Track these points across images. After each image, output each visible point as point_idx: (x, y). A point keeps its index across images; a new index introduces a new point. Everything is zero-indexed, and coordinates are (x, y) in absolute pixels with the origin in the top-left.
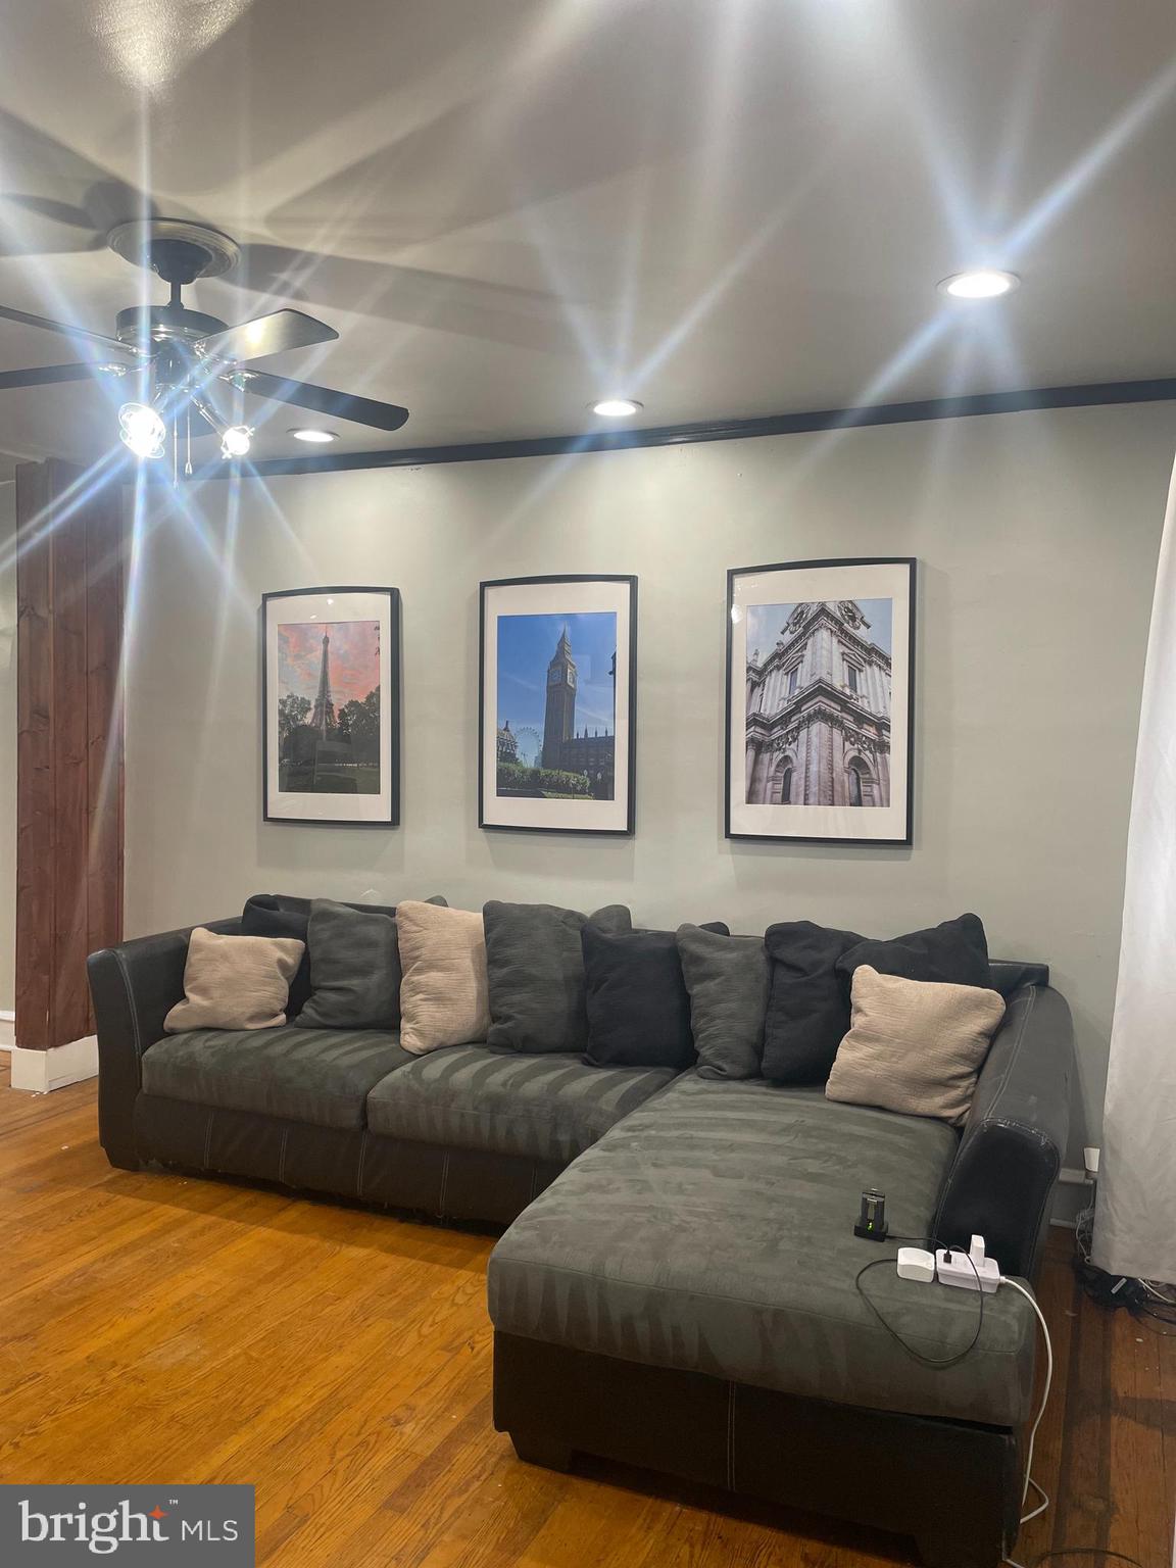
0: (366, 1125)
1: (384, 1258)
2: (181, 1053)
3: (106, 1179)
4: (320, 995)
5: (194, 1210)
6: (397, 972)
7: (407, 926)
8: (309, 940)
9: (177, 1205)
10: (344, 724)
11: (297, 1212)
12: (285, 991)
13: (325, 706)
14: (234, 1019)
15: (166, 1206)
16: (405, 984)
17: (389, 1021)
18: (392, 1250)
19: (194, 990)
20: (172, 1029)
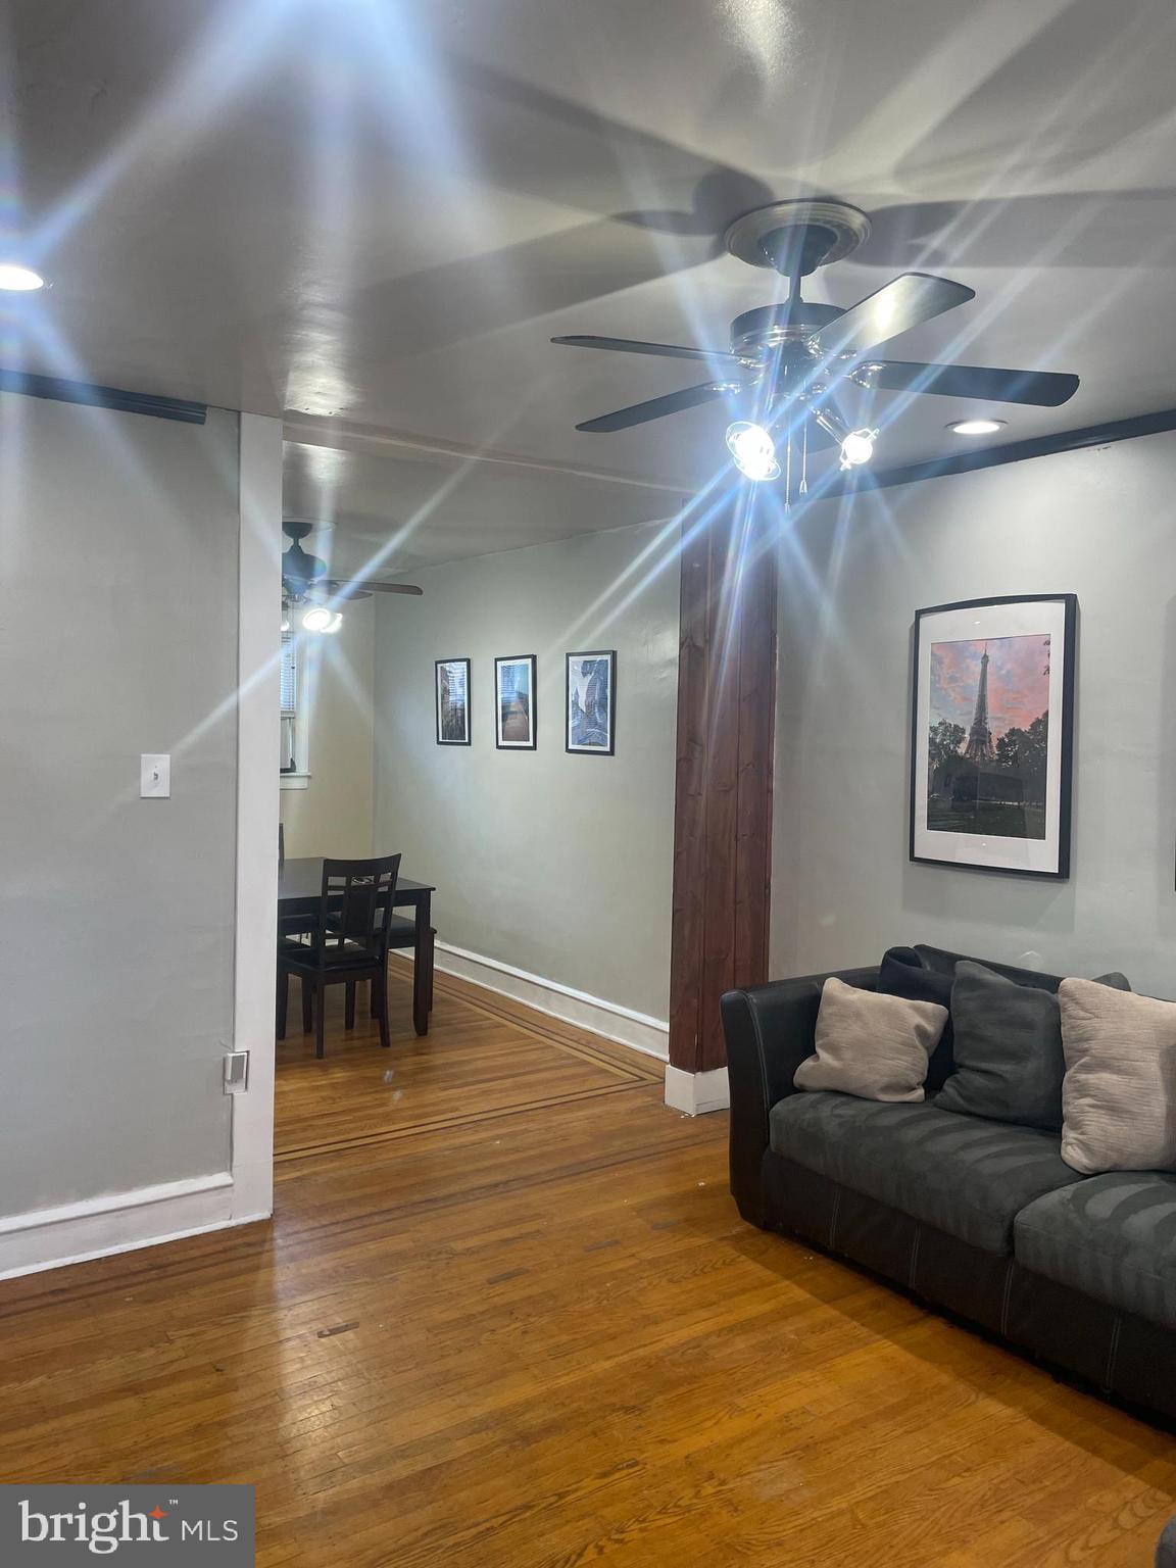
0: (1011, 1253)
1: (1029, 1428)
2: (808, 1116)
3: (734, 1232)
4: (963, 1074)
5: (816, 1296)
6: (1059, 1064)
7: (1072, 1009)
8: (952, 1008)
9: (800, 1285)
10: (1003, 756)
11: (930, 1330)
12: (924, 1064)
13: (980, 733)
14: (865, 1086)
15: (787, 1282)
16: (1069, 1081)
17: (1049, 1123)
18: (1040, 1418)
19: (825, 1047)
20: (801, 1086)
